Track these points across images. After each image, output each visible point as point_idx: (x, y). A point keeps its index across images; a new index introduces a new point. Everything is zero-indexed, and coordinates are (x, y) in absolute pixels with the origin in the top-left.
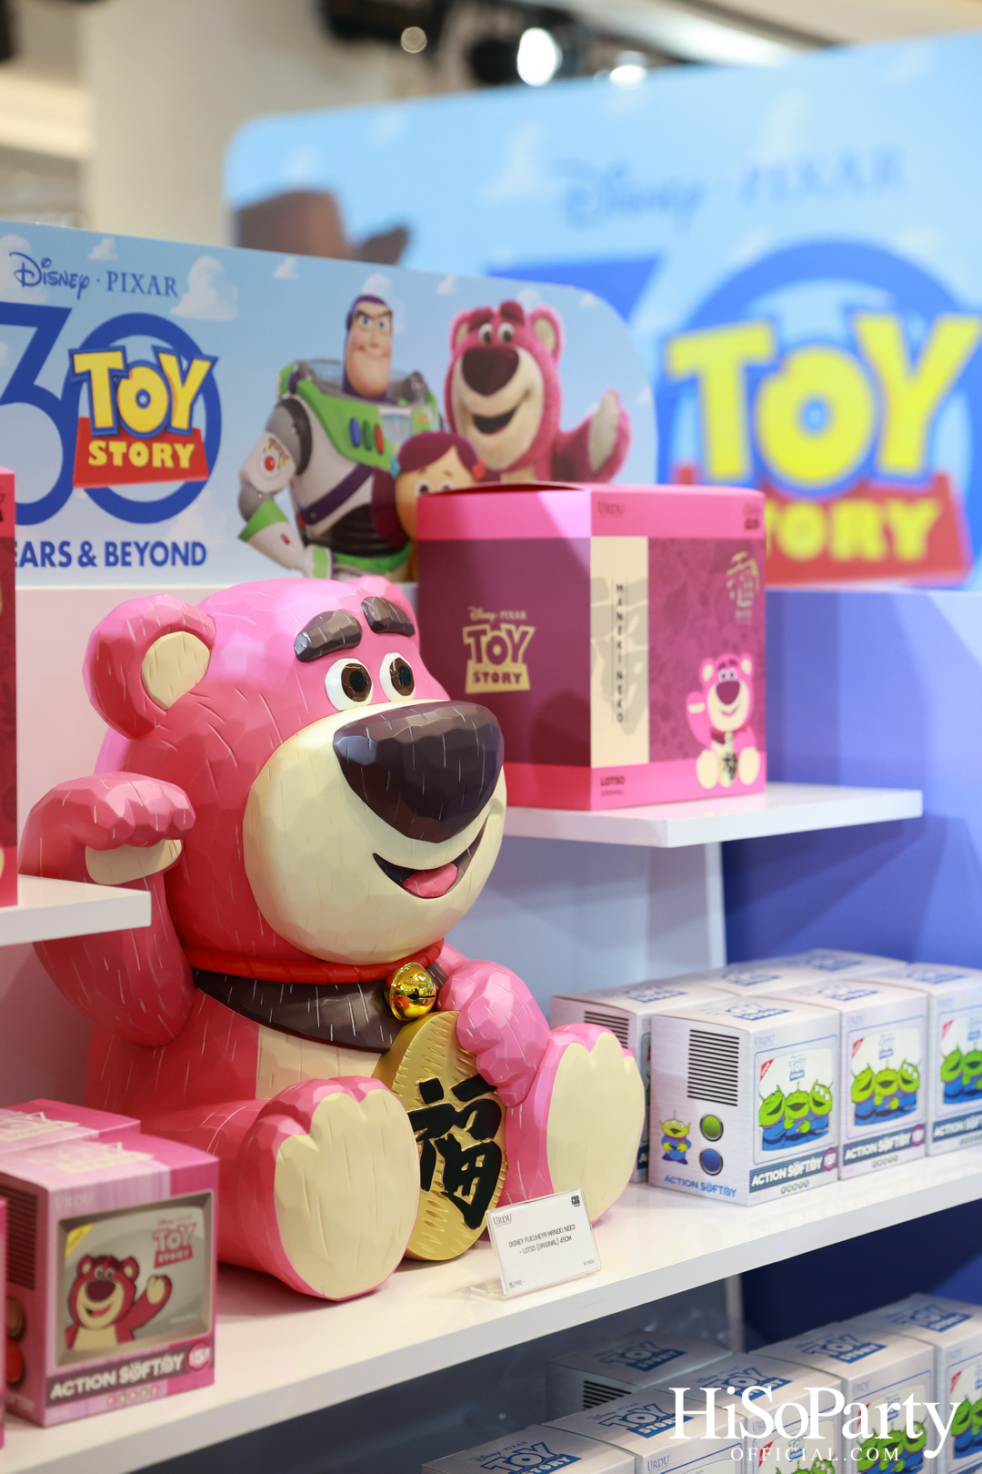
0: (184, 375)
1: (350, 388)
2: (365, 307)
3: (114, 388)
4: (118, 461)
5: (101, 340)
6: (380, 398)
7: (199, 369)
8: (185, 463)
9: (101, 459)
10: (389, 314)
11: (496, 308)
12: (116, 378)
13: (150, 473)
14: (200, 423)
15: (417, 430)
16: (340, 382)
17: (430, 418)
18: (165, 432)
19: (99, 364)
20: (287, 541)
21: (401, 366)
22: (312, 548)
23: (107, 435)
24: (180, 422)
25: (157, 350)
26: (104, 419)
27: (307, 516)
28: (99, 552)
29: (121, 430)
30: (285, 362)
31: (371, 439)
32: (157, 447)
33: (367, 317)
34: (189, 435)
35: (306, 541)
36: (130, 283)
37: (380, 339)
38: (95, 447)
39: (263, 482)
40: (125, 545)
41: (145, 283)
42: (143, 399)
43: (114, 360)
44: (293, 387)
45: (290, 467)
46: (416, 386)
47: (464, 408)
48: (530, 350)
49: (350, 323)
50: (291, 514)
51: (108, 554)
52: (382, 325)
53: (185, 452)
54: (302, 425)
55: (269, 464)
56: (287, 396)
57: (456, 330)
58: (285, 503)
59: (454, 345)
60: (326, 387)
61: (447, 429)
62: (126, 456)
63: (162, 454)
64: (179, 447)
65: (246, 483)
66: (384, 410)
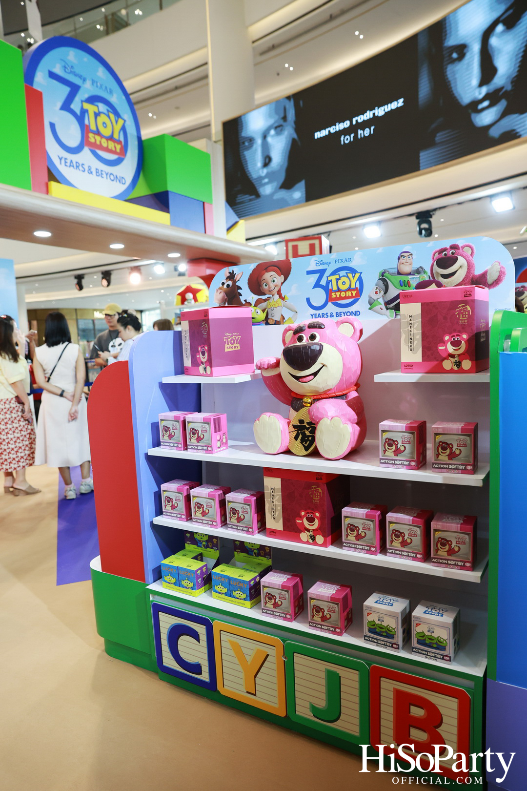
0: (354, 277)
1: (399, 273)
2: (403, 254)
3: (337, 282)
4: (338, 296)
5: (333, 273)
6: (409, 274)
7: (357, 275)
8: (354, 295)
9: (334, 296)
10: (412, 254)
11: (448, 247)
12: (337, 280)
13: (346, 298)
14: (358, 286)
15: (421, 280)
16: (396, 272)
17: (426, 277)
18: (349, 289)
19: (333, 278)
20: (382, 309)
21: (415, 266)
22: (389, 310)
23: (335, 292)
24: (353, 286)
25: (347, 273)
26: (335, 288)
27: (387, 303)
28: (334, 314)
29: (339, 290)
30: (381, 270)
31: (406, 284)
32: (347, 292)
33: (404, 256)
34: (356, 289)
35: (387, 309)
36: (340, 261)
37: (408, 261)
38: (333, 294)
39: (375, 296)
40: (340, 313)
41: (344, 261)
42: (344, 283)
43: (337, 277)
44: (383, 276)
45: (382, 293)
46: (420, 270)
47: (437, 273)
48: (462, 256)
49: (399, 259)
50: (383, 303)
51: (336, 315)
52: (409, 257)
53: (354, 293)
54: (385, 283)
55: (376, 293)
56: (381, 277)
57: (434, 255)
58: (381, 301)
59: (433, 258)
60: (392, 274)
61: (431, 279)
62: (340, 295)
63: (349, 294)
64: (353, 292)
65: (370, 297)
66: (410, 277)
